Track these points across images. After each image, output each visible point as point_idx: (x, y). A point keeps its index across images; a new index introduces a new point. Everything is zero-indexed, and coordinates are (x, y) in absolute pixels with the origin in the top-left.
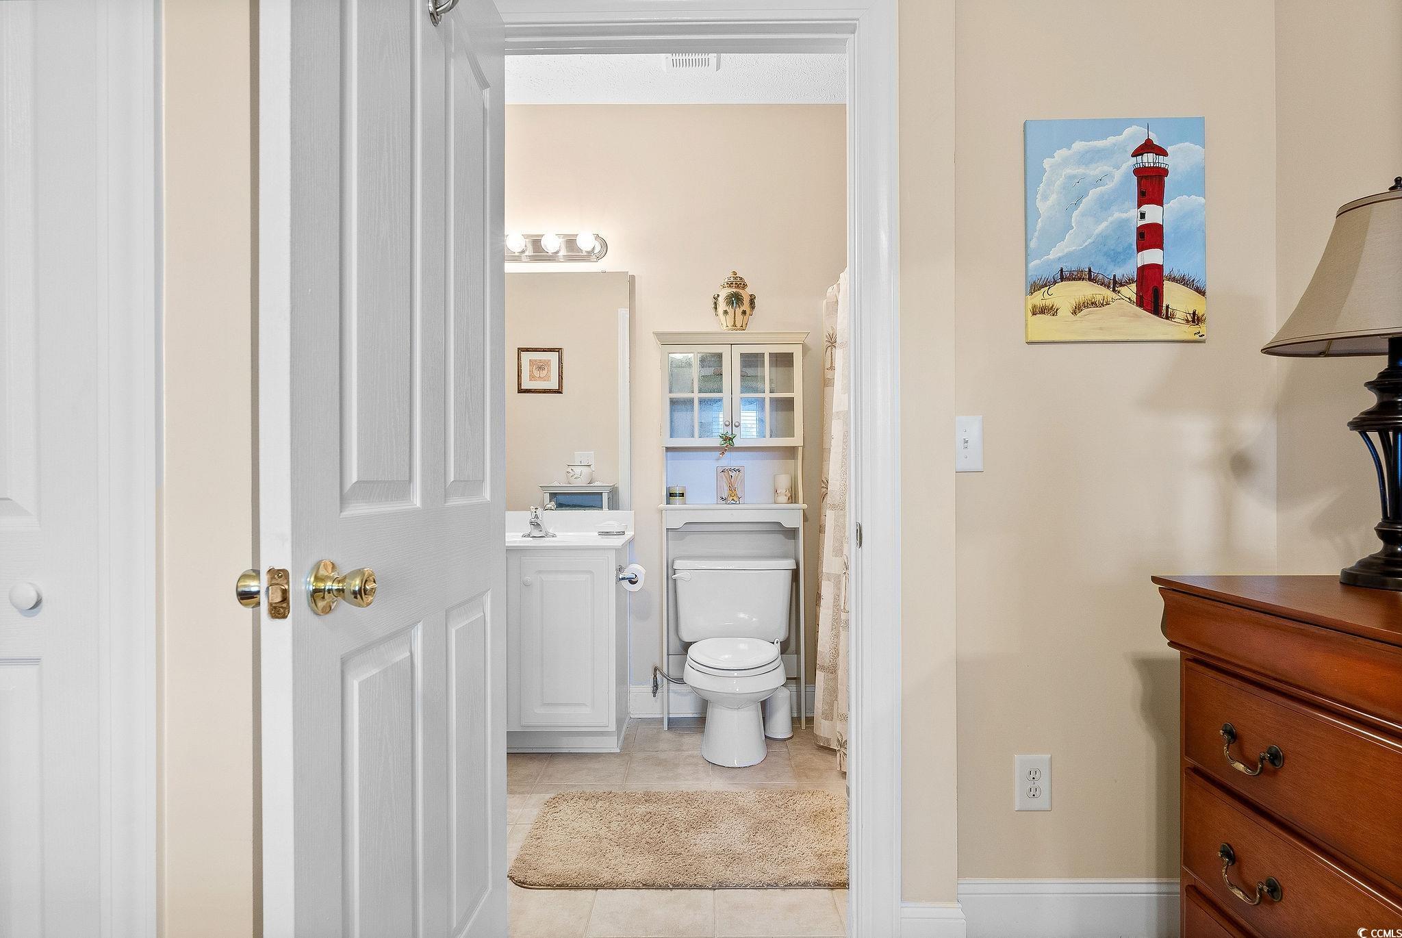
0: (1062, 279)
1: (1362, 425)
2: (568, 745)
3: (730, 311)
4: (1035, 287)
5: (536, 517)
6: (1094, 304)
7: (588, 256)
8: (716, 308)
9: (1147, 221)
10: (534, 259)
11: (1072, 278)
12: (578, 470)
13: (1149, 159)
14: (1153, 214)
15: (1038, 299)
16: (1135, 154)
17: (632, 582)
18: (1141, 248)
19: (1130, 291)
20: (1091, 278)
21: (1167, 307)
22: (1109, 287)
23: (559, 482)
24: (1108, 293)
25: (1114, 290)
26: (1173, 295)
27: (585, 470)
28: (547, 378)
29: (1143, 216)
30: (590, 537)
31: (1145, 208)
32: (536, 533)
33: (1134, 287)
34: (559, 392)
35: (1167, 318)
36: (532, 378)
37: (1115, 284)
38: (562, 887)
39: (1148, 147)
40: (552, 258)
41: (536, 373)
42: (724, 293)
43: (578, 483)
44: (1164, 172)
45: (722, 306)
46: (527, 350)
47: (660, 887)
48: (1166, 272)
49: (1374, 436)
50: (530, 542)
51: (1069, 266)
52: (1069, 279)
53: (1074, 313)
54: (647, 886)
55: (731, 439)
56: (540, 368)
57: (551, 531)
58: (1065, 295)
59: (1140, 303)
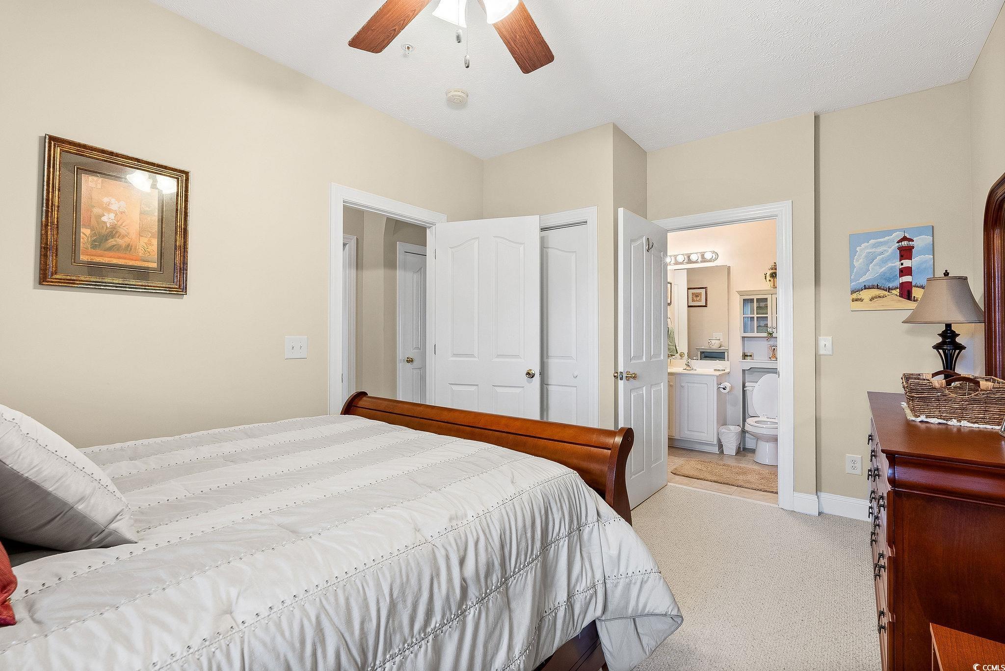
0: (865, 289)
1: (937, 347)
2: (698, 447)
3: (772, 280)
4: (853, 292)
5: (688, 362)
6: (880, 297)
7: (710, 261)
8: (766, 279)
9: (904, 266)
10: (688, 263)
11: (869, 288)
12: (713, 342)
13: (905, 243)
14: (907, 263)
15: (855, 296)
16: (898, 242)
17: (724, 389)
18: (901, 276)
19: (897, 292)
20: (878, 287)
21: (914, 297)
22: (886, 291)
23: (705, 347)
24: (886, 293)
25: (889, 292)
26: (917, 293)
27: (717, 341)
28: (700, 300)
29: (902, 264)
30: (710, 371)
31: (902, 261)
32: (689, 369)
33: (898, 290)
34: (705, 306)
35: (914, 301)
36: (693, 300)
37: (889, 290)
38: (687, 477)
39: (905, 239)
40: (696, 262)
41: (695, 299)
42: (769, 273)
43: (714, 347)
44: (913, 247)
45: (768, 278)
46: (691, 289)
47: (719, 483)
48: (913, 284)
49: (941, 351)
50: (685, 372)
51: (867, 284)
52: (868, 289)
53: (871, 300)
54: (715, 482)
55: (772, 334)
56: (697, 296)
57: (695, 368)
58: (866, 295)
59: (901, 295)
